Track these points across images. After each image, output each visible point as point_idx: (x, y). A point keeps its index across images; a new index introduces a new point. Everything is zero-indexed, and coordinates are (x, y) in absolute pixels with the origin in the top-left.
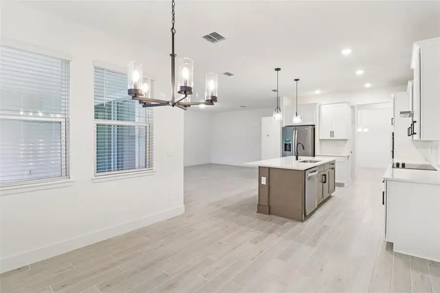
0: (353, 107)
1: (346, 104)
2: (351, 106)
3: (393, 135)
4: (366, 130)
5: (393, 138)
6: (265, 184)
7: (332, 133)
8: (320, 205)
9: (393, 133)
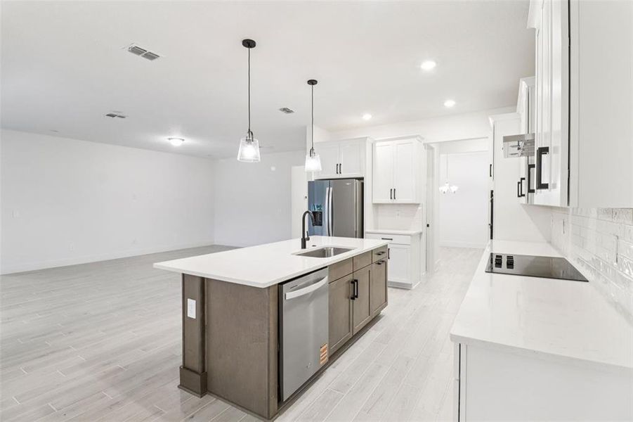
0: (429, 147)
1: (415, 141)
2: (424, 144)
3: (492, 196)
4: (454, 188)
5: (492, 201)
6: (194, 317)
7: (393, 193)
8: (334, 356)
9: (492, 192)
